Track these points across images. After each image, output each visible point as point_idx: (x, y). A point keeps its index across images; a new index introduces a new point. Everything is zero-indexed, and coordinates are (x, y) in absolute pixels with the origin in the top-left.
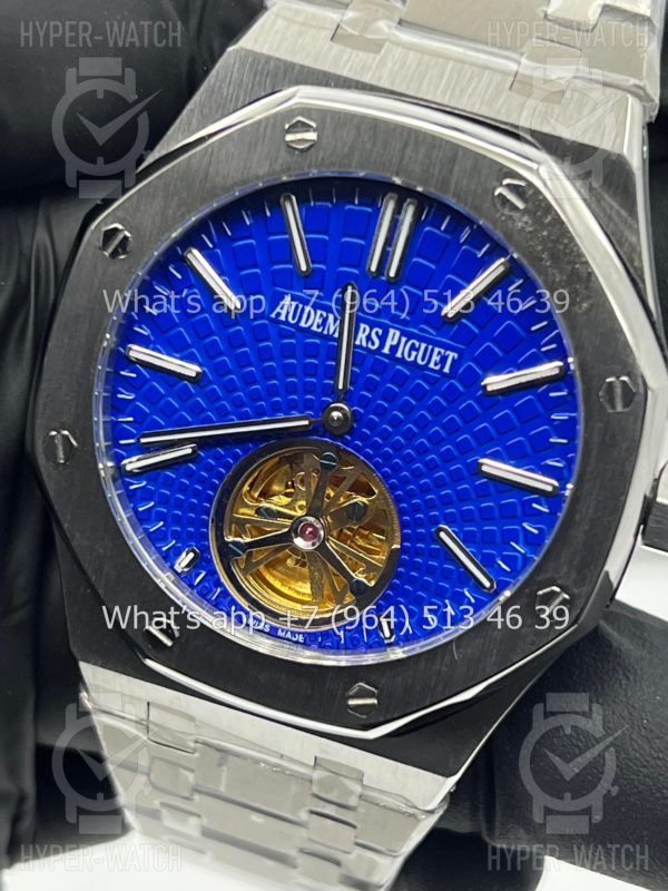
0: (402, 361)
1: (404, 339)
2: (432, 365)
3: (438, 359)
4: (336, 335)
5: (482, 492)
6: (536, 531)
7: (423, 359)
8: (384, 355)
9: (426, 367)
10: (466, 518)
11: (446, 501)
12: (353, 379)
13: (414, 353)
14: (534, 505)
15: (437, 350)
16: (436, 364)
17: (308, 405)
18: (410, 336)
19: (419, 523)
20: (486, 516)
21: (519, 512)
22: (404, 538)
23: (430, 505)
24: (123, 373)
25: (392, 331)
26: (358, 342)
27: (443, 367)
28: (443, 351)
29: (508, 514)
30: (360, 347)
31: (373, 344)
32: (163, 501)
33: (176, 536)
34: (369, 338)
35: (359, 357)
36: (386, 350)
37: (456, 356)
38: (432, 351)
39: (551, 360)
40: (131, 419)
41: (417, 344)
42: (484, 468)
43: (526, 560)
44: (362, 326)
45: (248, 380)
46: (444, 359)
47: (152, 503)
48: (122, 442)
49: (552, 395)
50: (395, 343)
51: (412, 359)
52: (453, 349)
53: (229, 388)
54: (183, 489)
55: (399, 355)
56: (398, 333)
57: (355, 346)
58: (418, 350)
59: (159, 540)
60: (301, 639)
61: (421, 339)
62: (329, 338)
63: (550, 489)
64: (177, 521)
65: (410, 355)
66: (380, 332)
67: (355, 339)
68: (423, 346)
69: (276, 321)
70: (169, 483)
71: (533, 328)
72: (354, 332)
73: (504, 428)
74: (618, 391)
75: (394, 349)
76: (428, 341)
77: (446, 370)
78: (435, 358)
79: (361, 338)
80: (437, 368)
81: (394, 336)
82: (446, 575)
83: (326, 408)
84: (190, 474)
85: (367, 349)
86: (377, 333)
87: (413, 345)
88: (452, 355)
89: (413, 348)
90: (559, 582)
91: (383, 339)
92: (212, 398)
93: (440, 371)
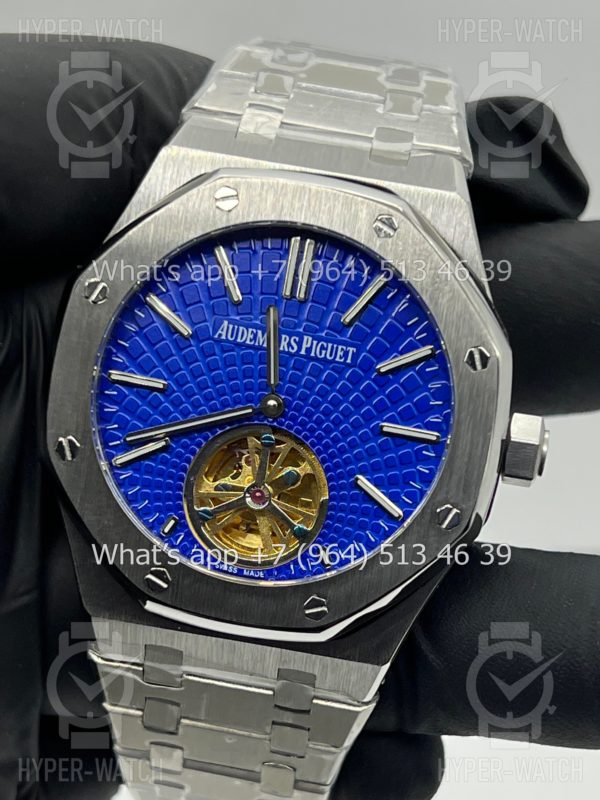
0: (316, 359)
1: (315, 342)
2: (338, 359)
3: (342, 354)
4: (265, 345)
5: (384, 448)
6: (427, 471)
7: (331, 355)
8: (302, 356)
9: (334, 361)
10: (375, 468)
11: (358, 457)
12: (281, 376)
13: (324, 352)
14: (424, 452)
15: (340, 347)
16: (341, 358)
17: (249, 400)
18: (319, 339)
19: (340, 477)
20: (389, 464)
21: (414, 459)
22: (331, 489)
23: (347, 462)
24: (107, 392)
25: (306, 338)
26: (281, 349)
27: (346, 359)
28: (344, 348)
29: (405, 461)
30: (284, 352)
31: (293, 348)
32: (146, 484)
33: (158, 509)
34: (289, 344)
35: (284, 359)
36: (303, 352)
37: (355, 350)
38: (337, 348)
39: (424, 345)
40: (116, 426)
41: (325, 344)
42: (385, 429)
43: (422, 493)
44: (284, 336)
45: (202, 387)
46: (346, 354)
47: (138, 488)
48: (111, 444)
49: (428, 370)
50: (309, 345)
51: (323, 356)
52: (352, 345)
53: (188, 395)
54: (161, 473)
55: (313, 354)
56: (310, 339)
57: (280, 352)
58: (326, 349)
59: (146, 514)
60: (261, 575)
61: (327, 341)
62: (260, 348)
63: (435, 438)
64: (158, 498)
65: (321, 354)
66: (297, 339)
67: (279, 346)
68: (330, 345)
69: (219, 341)
70: (149, 471)
71: (409, 323)
72: (278, 341)
73: (396, 399)
74: (477, 356)
75: (309, 350)
76: (333, 342)
77: (349, 361)
78: (340, 353)
79: (284, 345)
80: (342, 360)
81: (307, 341)
82: (365, 512)
83: (263, 399)
84: (165, 462)
85: (288, 353)
86: (295, 340)
87: (322, 345)
88: (351, 350)
89: (322, 348)
90: (452, 501)
91: (300, 345)
92: (176, 404)
93: (344, 363)
